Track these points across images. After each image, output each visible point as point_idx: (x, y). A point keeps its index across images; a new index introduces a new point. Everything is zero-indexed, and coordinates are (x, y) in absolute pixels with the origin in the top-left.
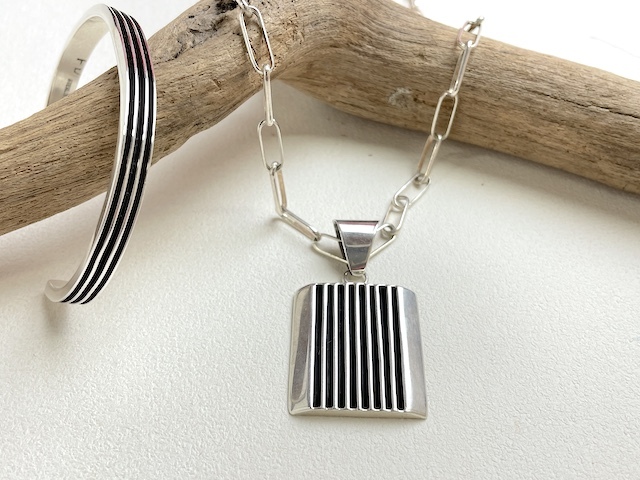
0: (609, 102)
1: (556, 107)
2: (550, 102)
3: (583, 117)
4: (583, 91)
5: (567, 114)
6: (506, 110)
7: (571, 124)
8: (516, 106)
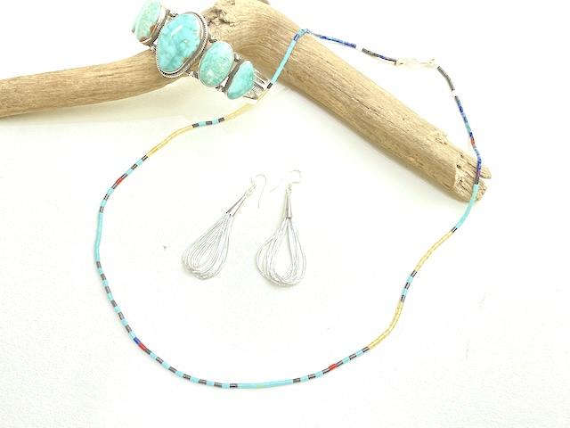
0: (361, 99)
1: (339, 94)
2: (338, 91)
3: (348, 102)
4: (352, 90)
5: (343, 98)
6: (321, 89)
7: (344, 103)
8: (324, 89)
